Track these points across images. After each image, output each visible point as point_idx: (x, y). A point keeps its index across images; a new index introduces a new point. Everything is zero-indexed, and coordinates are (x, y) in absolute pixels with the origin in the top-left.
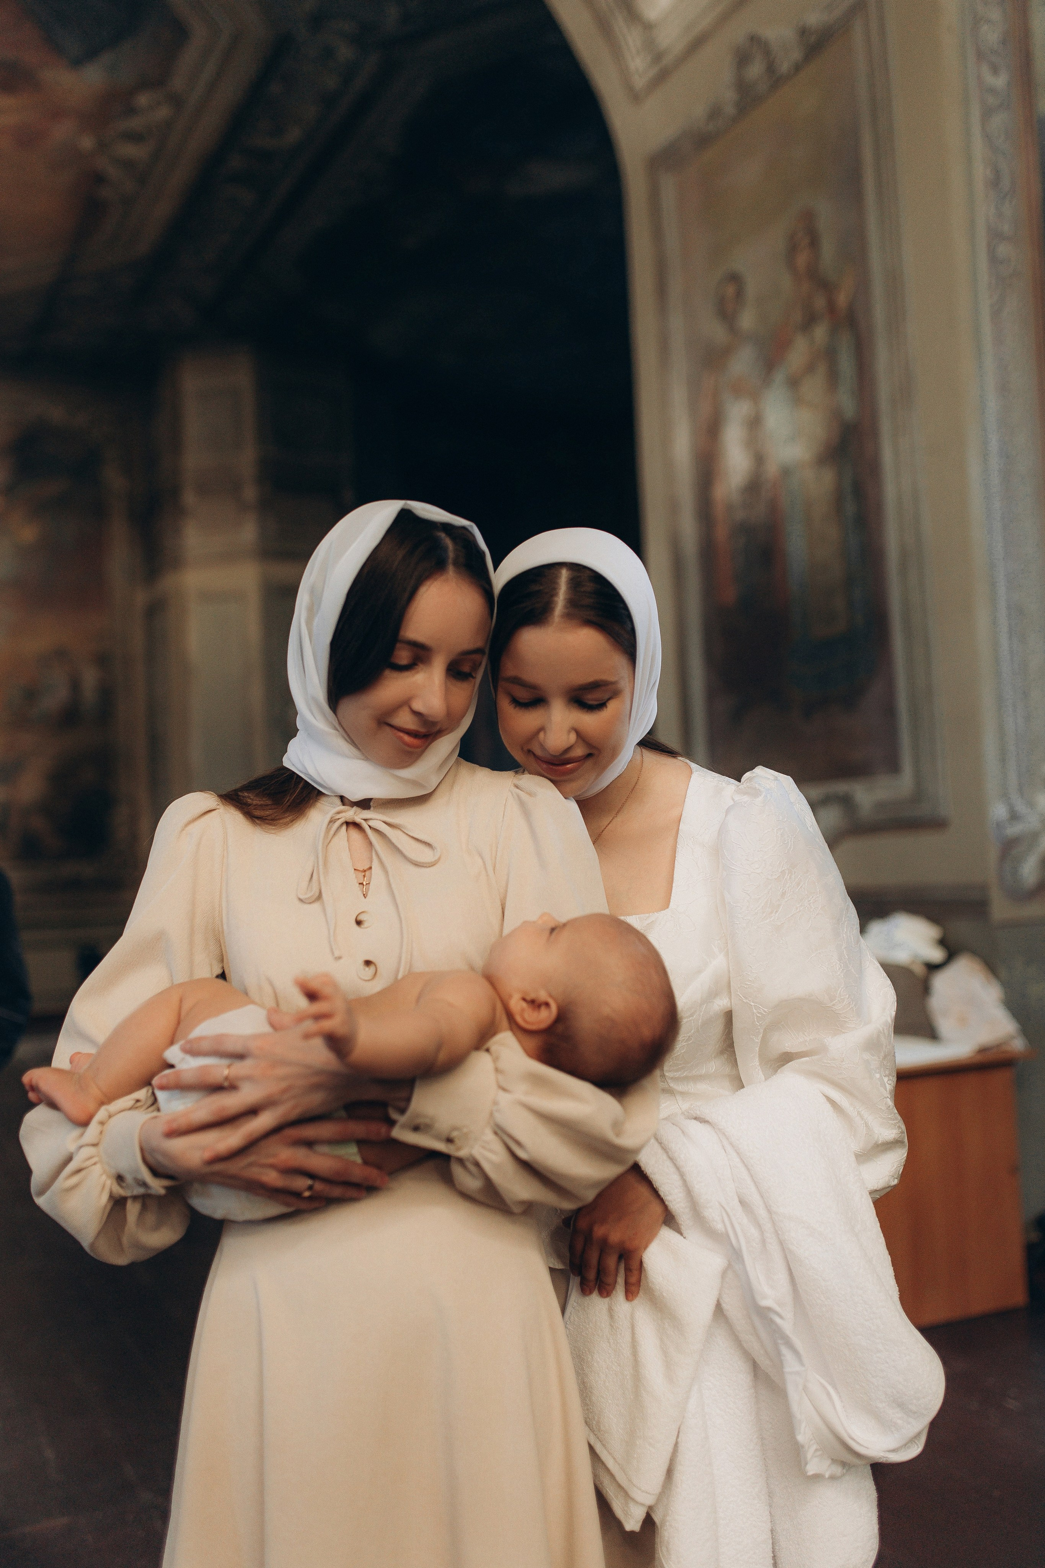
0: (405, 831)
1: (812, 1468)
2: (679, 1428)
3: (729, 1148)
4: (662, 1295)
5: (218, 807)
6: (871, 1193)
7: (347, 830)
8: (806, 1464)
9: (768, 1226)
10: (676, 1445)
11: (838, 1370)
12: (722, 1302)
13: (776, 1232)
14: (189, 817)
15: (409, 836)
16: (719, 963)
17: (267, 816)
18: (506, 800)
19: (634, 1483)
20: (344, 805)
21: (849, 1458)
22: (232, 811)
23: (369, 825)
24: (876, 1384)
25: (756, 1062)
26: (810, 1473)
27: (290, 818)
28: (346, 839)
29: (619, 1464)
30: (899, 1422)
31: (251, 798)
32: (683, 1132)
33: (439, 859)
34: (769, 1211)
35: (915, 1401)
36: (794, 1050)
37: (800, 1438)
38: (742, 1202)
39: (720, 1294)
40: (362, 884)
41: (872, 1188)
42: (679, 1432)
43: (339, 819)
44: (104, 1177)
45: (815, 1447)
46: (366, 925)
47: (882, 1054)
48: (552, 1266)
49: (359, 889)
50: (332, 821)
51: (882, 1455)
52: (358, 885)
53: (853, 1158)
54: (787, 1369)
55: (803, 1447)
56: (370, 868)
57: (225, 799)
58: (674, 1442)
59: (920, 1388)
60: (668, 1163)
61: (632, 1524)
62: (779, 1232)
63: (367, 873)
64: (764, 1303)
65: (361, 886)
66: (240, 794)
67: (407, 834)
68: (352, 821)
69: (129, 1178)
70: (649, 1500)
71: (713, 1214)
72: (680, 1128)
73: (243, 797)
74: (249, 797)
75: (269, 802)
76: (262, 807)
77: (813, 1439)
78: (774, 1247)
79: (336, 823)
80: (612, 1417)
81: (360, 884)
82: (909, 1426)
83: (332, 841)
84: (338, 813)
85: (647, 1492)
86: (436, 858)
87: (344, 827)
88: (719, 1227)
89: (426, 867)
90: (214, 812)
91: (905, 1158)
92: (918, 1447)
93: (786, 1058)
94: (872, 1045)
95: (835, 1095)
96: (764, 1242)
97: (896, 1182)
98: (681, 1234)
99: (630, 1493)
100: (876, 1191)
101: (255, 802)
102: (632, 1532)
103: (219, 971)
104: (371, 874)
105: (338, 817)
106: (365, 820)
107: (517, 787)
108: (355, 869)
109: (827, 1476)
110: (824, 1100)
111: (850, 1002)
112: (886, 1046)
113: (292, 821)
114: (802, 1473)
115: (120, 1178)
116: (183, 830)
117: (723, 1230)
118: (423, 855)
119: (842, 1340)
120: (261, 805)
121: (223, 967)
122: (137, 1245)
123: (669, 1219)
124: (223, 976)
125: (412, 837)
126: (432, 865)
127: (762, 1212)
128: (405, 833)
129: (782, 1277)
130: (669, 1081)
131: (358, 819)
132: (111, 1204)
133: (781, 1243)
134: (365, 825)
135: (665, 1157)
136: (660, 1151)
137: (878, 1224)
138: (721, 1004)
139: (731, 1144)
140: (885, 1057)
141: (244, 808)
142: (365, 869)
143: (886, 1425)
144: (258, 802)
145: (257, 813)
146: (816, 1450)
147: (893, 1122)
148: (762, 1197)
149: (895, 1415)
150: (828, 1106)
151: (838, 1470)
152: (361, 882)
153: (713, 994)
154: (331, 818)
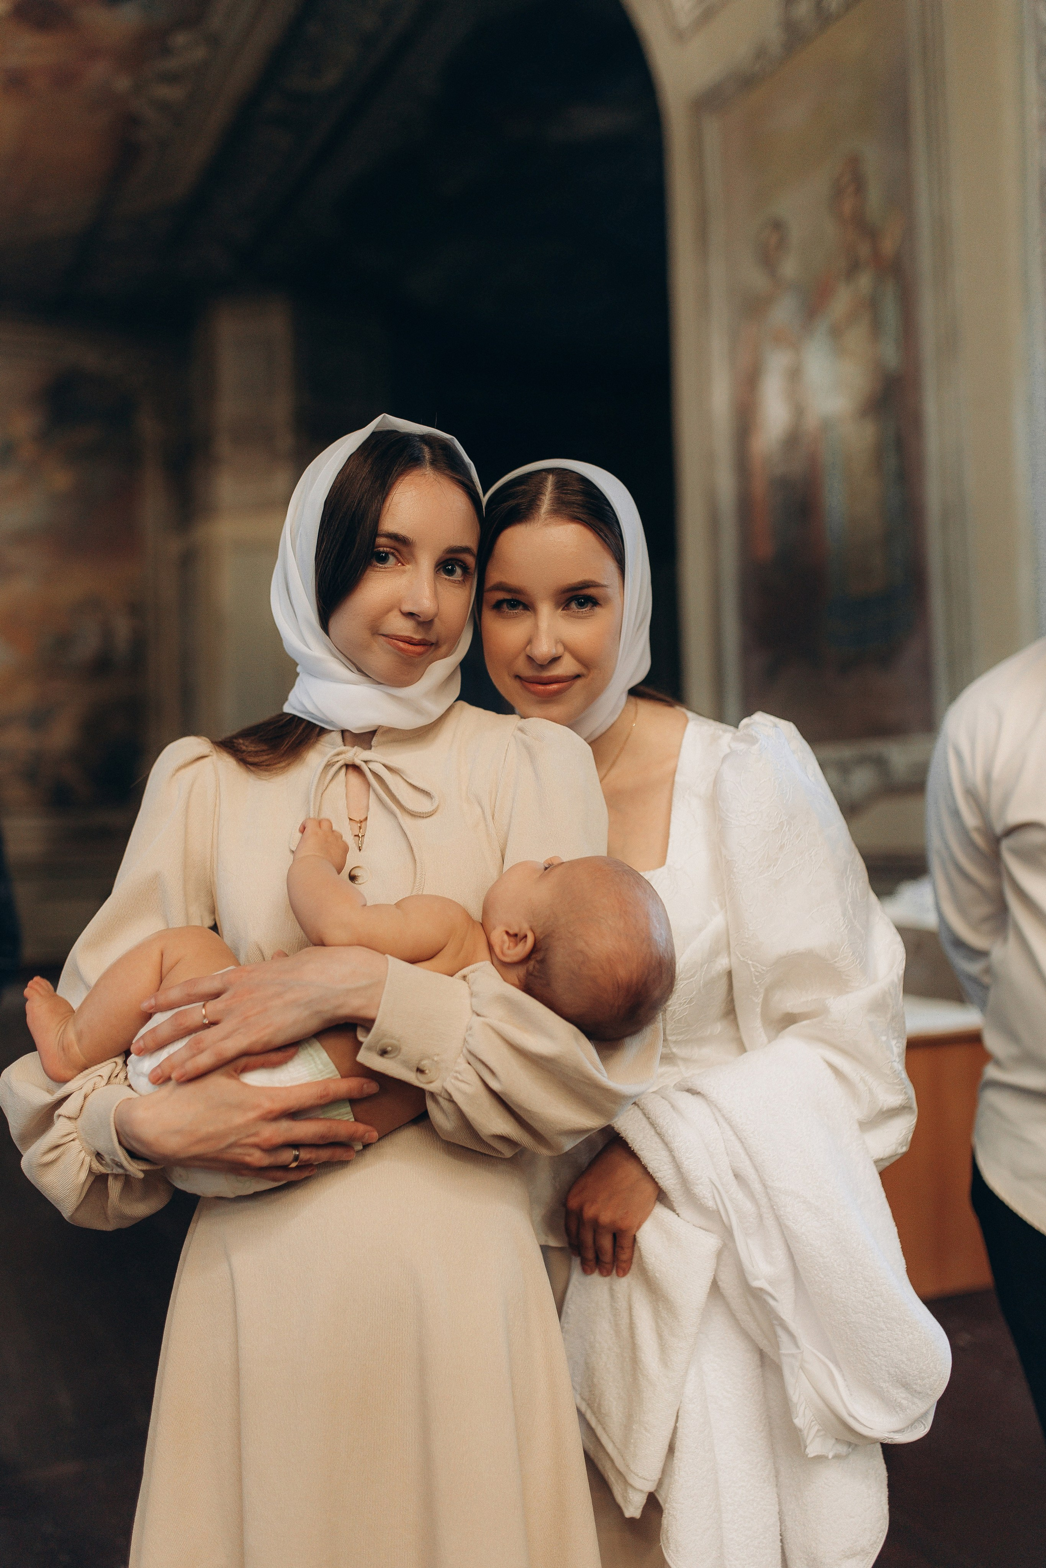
0: (404, 777)
1: (813, 1450)
2: (678, 1413)
3: (721, 1120)
4: (655, 1276)
5: (211, 754)
6: (876, 1162)
7: (346, 774)
8: (806, 1447)
9: (763, 1201)
10: (675, 1429)
11: (839, 1349)
12: (718, 1279)
13: (772, 1206)
14: (181, 761)
15: (408, 782)
16: (718, 921)
17: (261, 762)
18: (508, 745)
19: (631, 1468)
20: (345, 746)
21: (852, 1439)
22: (225, 758)
23: (369, 768)
24: (878, 1363)
25: (758, 1023)
26: (811, 1455)
27: (286, 762)
28: (344, 784)
29: (618, 1449)
30: (904, 1402)
31: (246, 745)
32: (672, 1106)
33: (438, 807)
34: (765, 1186)
35: (919, 1381)
36: (796, 1010)
37: (798, 1422)
38: (736, 1176)
39: (716, 1270)
40: (358, 836)
41: (877, 1157)
42: (677, 1416)
43: (338, 761)
44: (83, 1154)
45: (816, 1428)
46: (360, 881)
47: (889, 1016)
48: (543, 1243)
49: (353, 841)
50: (329, 765)
51: (886, 1435)
52: (352, 837)
53: (856, 1126)
54: (783, 1351)
55: (801, 1430)
56: (366, 819)
57: (219, 746)
58: (672, 1427)
59: (924, 1368)
60: (656, 1139)
61: (633, 1508)
62: (774, 1207)
63: (363, 824)
64: (756, 1284)
65: (357, 838)
66: (235, 741)
67: (406, 781)
68: (351, 763)
69: (107, 1158)
70: (650, 1487)
71: (703, 1191)
72: (670, 1103)
73: (238, 744)
74: (243, 744)
75: (265, 748)
76: (256, 754)
77: (814, 1419)
78: (770, 1222)
79: (335, 766)
80: (611, 1399)
81: (355, 836)
82: (914, 1406)
83: (329, 787)
84: (338, 754)
85: (644, 1479)
86: (434, 807)
87: (344, 770)
88: (710, 1204)
89: (423, 817)
90: (206, 759)
91: (914, 1125)
92: (925, 1428)
93: (789, 1020)
94: (878, 1006)
95: (838, 1060)
96: (761, 1217)
97: (904, 1149)
98: (674, 1211)
99: (628, 1478)
100: (882, 1159)
101: (250, 749)
102: (632, 1519)
103: (211, 923)
104: (366, 825)
105: (336, 759)
106: (366, 762)
107: (521, 730)
108: (350, 819)
109: (830, 1457)
110: (825, 1066)
111: (854, 960)
112: (893, 1007)
113: (289, 764)
114: (804, 1456)
115: (99, 1156)
116: (174, 775)
117: (715, 1207)
118: (422, 806)
119: (842, 1318)
120: (256, 752)
121: (215, 919)
122: (122, 1216)
123: (661, 1196)
124: (215, 928)
125: (411, 784)
126: (429, 815)
127: (757, 1186)
128: (403, 778)
129: (780, 1253)
130: (672, 1045)
131: (358, 762)
132: (92, 1179)
133: (778, 1218)
134: (364, 767)
135: (653, 1133)
136: (648, 1126)
137: (884, 1195)
138: (722, 963)
139: (723, 1116)
140: (893, 1018)
141: (237, 755)
142: (362, 820)
143: (891, 1406)
144: (253, 749)
145: (251, 759)
146: (818, 1431)
147: (898, 1087)
148: (757, 1170)
149: (900, 1395)
150: (829, 1072)
151: (843, 1449)
152: (357, 834)
153: (714, 954)
154: (328, 762)
